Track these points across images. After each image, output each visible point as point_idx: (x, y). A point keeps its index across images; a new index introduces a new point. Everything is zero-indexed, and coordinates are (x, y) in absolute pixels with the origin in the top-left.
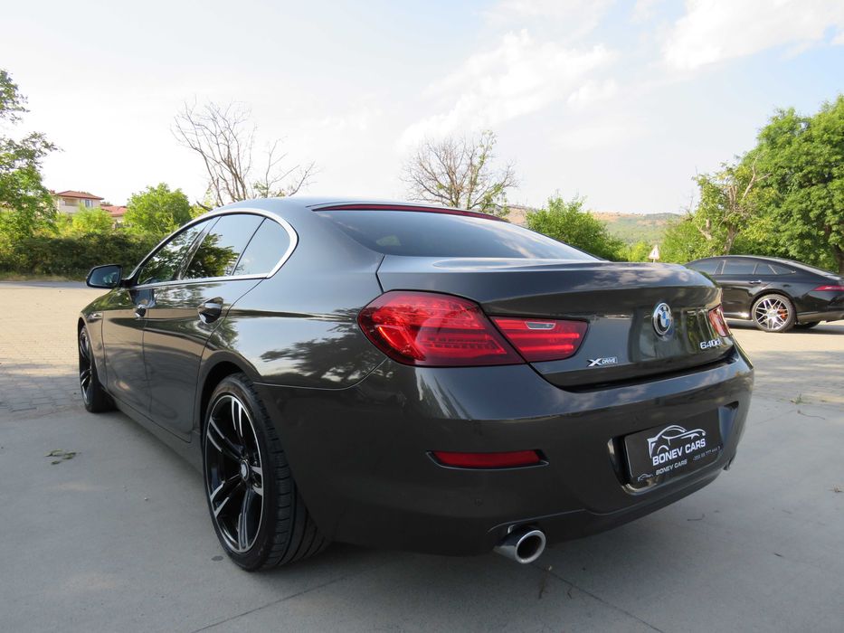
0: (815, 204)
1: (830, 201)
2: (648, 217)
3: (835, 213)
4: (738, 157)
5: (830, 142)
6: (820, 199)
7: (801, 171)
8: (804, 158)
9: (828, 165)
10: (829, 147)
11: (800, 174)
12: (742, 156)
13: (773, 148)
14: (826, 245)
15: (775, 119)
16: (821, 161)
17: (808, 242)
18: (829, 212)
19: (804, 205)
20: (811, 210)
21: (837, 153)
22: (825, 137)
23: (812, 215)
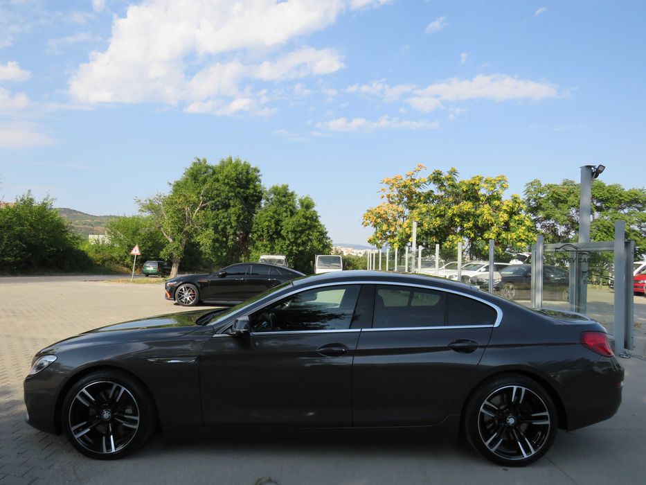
0: (221, 221)
1: (229, 220)
2: (105, 217)
3: (231, 227)
4: (170, 184)
5: (228, 184)
6: (224, 218)
7: (214, 200)
8: (215, 192)
9: (228, 198)
10: (228, 187)
11: (213, 202)
12: (172, 183)
13: (195, 182)
14: (226, 247)
15: (195, 164)
16: (223, 195)
17: (217, 245)
18: (228, 227)
19: (215, 221)
20: (219, 225)
21: (232, 192)
22: (226, 181)
23: (219, 228)
